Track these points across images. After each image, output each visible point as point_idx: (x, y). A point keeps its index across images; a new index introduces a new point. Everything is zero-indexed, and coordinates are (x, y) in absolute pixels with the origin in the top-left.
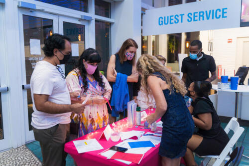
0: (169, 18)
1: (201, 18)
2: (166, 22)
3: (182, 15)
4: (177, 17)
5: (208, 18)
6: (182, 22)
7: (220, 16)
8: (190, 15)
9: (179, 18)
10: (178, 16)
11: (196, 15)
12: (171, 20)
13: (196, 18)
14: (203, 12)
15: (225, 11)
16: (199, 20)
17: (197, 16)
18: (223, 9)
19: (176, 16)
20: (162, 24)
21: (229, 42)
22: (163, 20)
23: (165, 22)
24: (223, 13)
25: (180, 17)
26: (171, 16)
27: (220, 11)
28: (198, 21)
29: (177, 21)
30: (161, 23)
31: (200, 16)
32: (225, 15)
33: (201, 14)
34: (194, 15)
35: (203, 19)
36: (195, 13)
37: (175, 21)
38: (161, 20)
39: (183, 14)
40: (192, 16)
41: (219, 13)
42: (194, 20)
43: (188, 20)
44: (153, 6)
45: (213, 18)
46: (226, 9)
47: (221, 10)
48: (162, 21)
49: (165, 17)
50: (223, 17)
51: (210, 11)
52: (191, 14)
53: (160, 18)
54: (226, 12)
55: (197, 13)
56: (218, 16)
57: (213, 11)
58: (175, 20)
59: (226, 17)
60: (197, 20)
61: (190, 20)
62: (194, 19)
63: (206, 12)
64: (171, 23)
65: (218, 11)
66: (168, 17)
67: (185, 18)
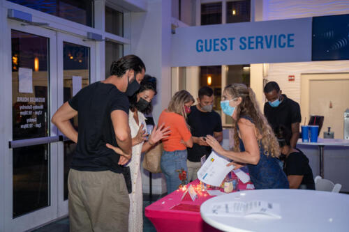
0: (213, 42)
1: (259, 45)
2: (208, 48)
3: (232, 39)
4: (224, 41)
5: (269, 47)
6: (231, 49)
7: (284, 44)
8: (243, 40)
9: (228, 43)
10: (226, 41)
11: (252, 40)
12: (215, 45)
13: (252, 45)
14: (261, 37)
15: (291, 37)
16: (257, 48)
17: (253, 42)
18: (289, 35)
19: (222, 40)
20: (202, 50)
21: (290, 80)
22: (204, 44)
23: (206, 48)
24: (289, 40)
25: (229, 41)
26: (215, 40)
27: (284, 37)
28: (255, 49)
29: (224, 47)
30: (200, 49)
31: (257, 43)
32: (291, 43)
33: (259, 40)
34: (249, 40)
35: (262, 47)
36: (250, 38)
37: (222, 48)
38: (200, 44)
39: (234, 38)
40: (246, 42)
41: (284, 41)
42: (250, 48)
43: (241, 47)
45: (275, 46)
46: (293, 35)
47: (287, 37)
48: (202, 46)
49: (206, 41)
50: (289, 46)
51: (271, 37)
52: (245, 39)
53: (199, 41)
54: (292, 40)
55: (253, 37)
56: (282, 44)
57: (275, 36)
58: (221, 45)
59: (293, 46)
60: (253, 48)
61: (243, 47)
62: (249, 45)
63: (266, 37)
64: (215, 50)
65: (282, 38)
66: (211, 41)
67: (237, 43)
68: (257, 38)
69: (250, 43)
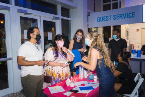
1: (121, 17)
2: (102, 20)
3: (110, 16)
4: (107, 17)
5: (125, 18)
6: (110, 20)
7: (131, 16)
8: (115, 16)
9: (109, 18)
11: (118, 16)
12: (104, 19)
13: (118, 18)
15: (134, 14)
16: (120, 19)
17: (118, 17)
18: (133, 13)
21: (137, 31)
22: (100, 19)
23: (101, 20)
24: (133, 15)
25: (109, 17)
26: (104, 17)
27: (131, 14)
29: (107, 19)
30: (98, 20)
31: (120, 17)
32: (134, 16)
33: (121, 15)
34: (117, 16)
35: (122, 18)
36: (117, 15)
37: (106, 20)
38: (99, 19)
39: (111, 16)
40: (116, 17)
41: (131, 15)
42: (117, 19)
43: (114, 19)
44: (94, 11)
45: (127, 18)
46: (134, 12)
48: (99, 20)
49: (101, 17)
50: (133, 17)
51: (126, 14)
53: (98, 17)
54: (134, 15)
55: (118, 15)
56: (130, 17)
58: (106, 19)
59: (134, 17)
60: (118, 19)
61: (115, 19)
62: (117, 18)
63: (124, 14)
64: (104, 21)
65: (130, 14)
66: (102, 17)
67: (112, 18)
68: (120, 15)
69: (117, 17)
